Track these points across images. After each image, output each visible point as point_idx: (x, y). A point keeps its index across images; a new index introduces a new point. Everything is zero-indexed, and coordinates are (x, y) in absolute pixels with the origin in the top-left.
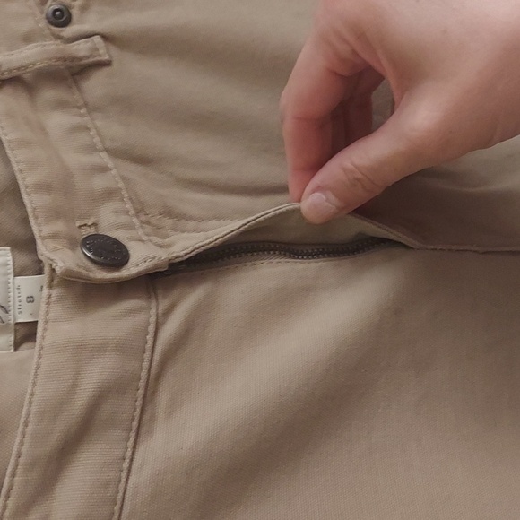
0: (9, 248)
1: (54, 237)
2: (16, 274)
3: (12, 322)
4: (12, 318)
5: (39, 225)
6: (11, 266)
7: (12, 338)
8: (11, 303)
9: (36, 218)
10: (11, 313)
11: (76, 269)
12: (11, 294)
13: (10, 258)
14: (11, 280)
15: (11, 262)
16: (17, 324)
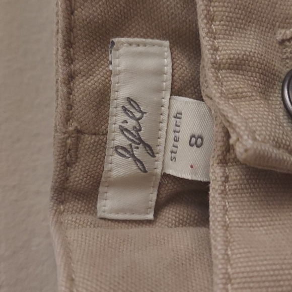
0: (167, 43)
1: (237, 65)
2: (176, 92)
3: (159, 171)
4: (159, 164)
5: (213, 36)
6: (168, 77)
7: (154, 197)
8: (162, 141)
9: (211, 19)
10: (159, 156)
11: (269, 149)
12: (164, 125)
13: (168, 61)
14: (166, 101)
15: (168, 69)
16: (165, 176)
